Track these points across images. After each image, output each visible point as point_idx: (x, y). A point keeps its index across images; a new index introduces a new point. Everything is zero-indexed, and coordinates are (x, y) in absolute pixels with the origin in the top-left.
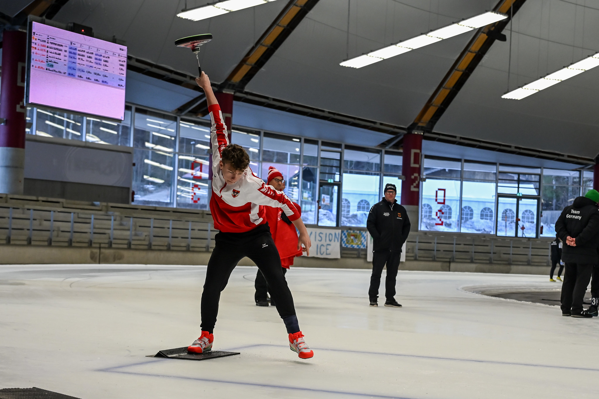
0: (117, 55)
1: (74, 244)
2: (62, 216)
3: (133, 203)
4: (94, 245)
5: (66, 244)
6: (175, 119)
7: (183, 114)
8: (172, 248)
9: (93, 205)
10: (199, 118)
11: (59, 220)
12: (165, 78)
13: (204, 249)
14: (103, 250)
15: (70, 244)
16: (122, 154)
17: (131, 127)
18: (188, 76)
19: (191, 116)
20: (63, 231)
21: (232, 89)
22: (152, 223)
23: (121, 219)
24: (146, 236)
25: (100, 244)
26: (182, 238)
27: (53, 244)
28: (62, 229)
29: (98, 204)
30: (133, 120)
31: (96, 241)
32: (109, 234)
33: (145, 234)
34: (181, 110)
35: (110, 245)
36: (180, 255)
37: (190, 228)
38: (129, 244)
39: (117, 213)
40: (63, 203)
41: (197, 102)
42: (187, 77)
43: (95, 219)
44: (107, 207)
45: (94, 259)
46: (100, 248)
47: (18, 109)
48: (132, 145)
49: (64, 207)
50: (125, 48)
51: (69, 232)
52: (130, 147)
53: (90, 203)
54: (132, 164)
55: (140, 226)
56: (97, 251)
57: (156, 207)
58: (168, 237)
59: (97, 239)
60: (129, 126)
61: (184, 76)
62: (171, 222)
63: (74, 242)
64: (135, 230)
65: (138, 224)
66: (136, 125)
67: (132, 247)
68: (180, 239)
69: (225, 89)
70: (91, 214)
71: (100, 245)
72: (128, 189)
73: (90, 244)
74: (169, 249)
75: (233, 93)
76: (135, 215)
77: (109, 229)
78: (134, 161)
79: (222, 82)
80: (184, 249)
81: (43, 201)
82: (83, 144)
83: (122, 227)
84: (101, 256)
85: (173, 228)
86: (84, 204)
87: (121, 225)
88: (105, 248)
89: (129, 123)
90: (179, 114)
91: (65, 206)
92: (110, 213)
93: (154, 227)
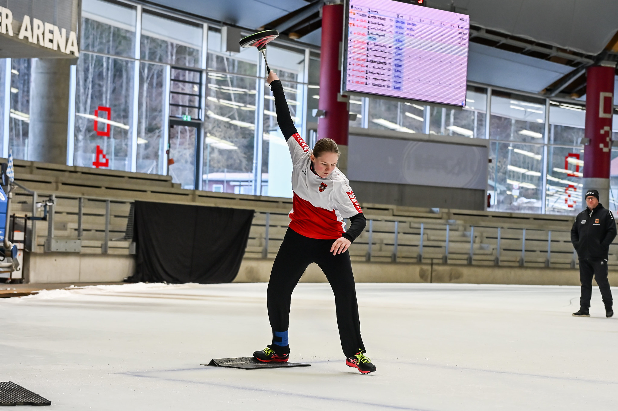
0: (456, 27)
1: (398, 260)
2: (388, 226)
3: (489, 210)
4: (423, 261)
5: (389, 260)
6: (542, 102)
7: (553, 95)
8: (525, 264)
9: (432, 212)
10: (574, 99)
11: (384, 231)
12: (524, 51)
13: (569, 266)
14: (435, 267)
15: (394, 260)
16: (474, 148)
17: (486, 114)
18: (555, 47)
19: (564, 97)
20: (386, 244)
21: (614, 60)
22: (499, 233)
23: (465, 229)
24: (493, 249)
25: (432, 259)
26: (541, 251)
27: (372, 259)
28: (385, 242)
29: (437, 211)
30: (489, 105)
31: (427, 256)
32: (445, 247)
33: (492, 247)
34: (549, 90)
35: (445, 261)
36: (537, 272)
37: (549, 239)
38: (470, 260)
39: (459, 222)
40: (393, 210)
41: (570, 79)
42: (553, 48)
43: (425, 229)
44: (448, 214)
45: (424, 278)
46: (432, 264)
47: (340, 99)
48: (487, 137)
49: (394, 215)
50: (467, 17)
51: (393, 245)
52: (485, 140)
53: (428, 209)
54: (488, 161)
55: (487, 238)
56: (429, 268)
57: (511, 214)
58: (521, 251)
59: (428, 253)
60: (485, 112)
61: (549, 47)
62: (524, 231)
63: (399, 257)
64: (481, 242)
65: (485, 235)
66: (492, 111)
67: (474, 263)
68: (538, 253)
69: (604, 61)
70: (420, 223)
71: (432, 261)
72: (483, 191)
73: (419, 260)
74: (522, 265)
75: (614, 66)
76: (483, 224)
77: (445, 241)
78: (490, 158)
79: (599, 52)
80: (542, 265)
81: (368, 208)
82: (426, 138)
83: (464, 239)
84: (434, 274)
85: (552, 241)
86: (421, 211)
87: (464, 236)
88: (438, 264)
89: (485, 109)
90: (548, 95)
91: (395, 213)
92: (451, 221)
93: (502, 238)
